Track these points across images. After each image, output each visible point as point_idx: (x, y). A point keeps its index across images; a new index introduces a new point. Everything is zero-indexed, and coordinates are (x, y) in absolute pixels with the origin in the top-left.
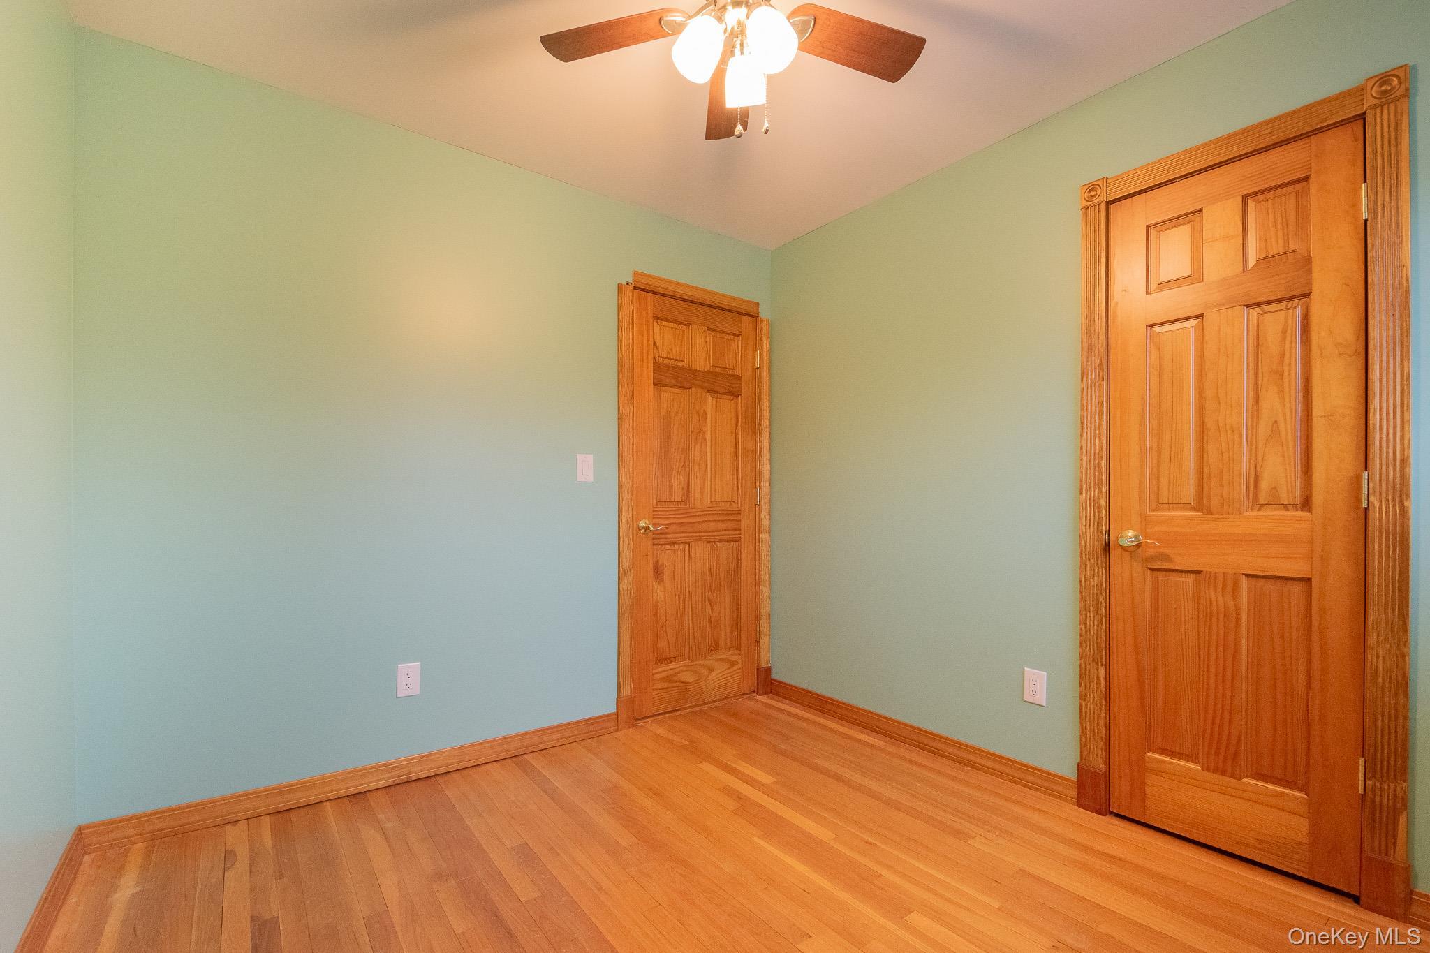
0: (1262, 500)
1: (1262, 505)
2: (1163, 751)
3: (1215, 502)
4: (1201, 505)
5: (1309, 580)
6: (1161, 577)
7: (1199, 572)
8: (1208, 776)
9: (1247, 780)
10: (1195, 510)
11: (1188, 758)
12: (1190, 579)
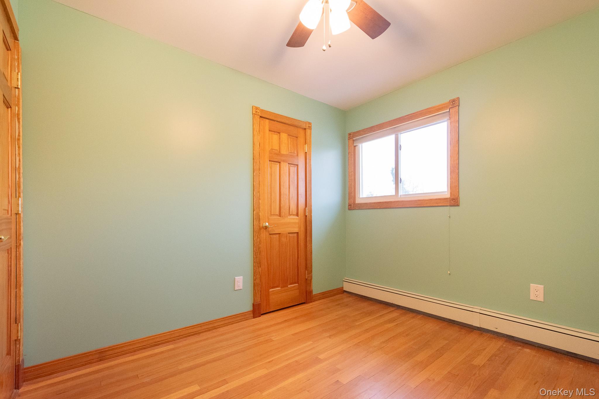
0: (290, 214)
1: (290, 215)
2: (273, 288)
3: (283, 214)
4: (280, 215)
5: (298, 232)
6: (272, 236)
7: (279, 234)
8: (283, 289)
9: (289, 286)
10: (278, 216)
11: (277, 287)
12: (278, 236)
